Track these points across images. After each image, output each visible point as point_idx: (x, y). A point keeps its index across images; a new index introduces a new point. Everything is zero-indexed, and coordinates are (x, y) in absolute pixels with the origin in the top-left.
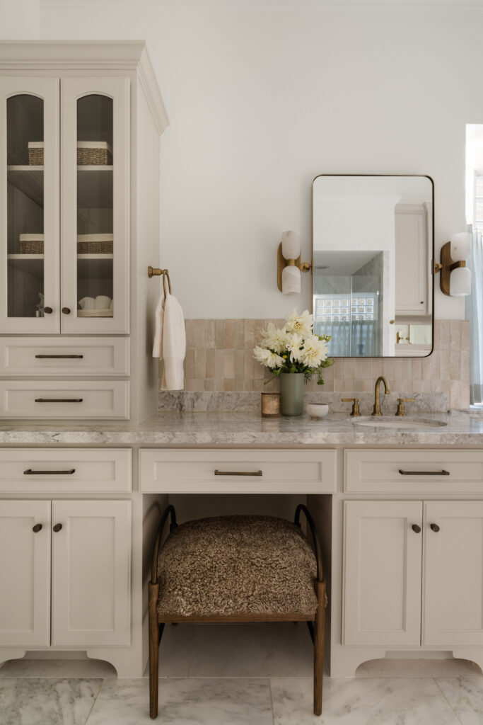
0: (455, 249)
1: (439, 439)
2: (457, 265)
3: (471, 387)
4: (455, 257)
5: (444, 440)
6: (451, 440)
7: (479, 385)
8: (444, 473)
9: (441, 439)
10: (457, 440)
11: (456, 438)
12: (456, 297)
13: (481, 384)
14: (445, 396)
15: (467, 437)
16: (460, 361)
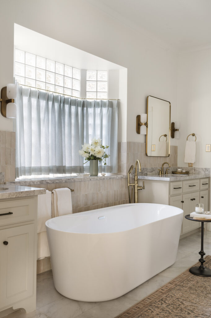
0: (9, 92)
1: (8, 196)
2: (10, 101)
3: (15, 169)
4: (9, 96)
5: (10, 196)
6: (13, 195)
7: (18, 168)
8: (10, 213)
9: (9, 195)
10: (16, 195)
11: (16, 194)
12: (8, 118)
13: (19, 167)
14: (3, 174)
15: (21, 193)
16: (10, 154)
